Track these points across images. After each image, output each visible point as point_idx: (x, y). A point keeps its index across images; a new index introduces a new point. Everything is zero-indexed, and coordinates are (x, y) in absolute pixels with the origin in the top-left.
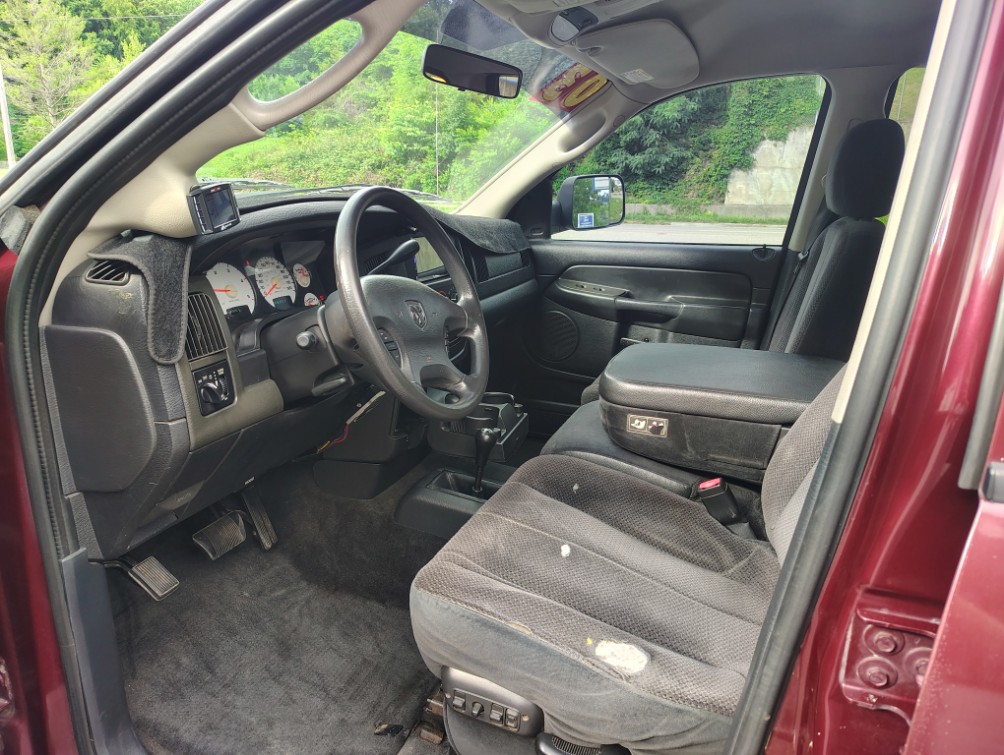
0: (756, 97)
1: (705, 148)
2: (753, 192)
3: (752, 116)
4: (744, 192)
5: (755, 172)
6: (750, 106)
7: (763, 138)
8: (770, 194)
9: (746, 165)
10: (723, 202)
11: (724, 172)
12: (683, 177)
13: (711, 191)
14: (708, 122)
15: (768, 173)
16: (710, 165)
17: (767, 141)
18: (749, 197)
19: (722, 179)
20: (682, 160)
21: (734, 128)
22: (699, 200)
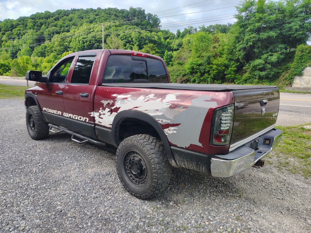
0: (304, 53)
1: (287, 69)
2: (303, 83)
3: (302, 59)
4: (299, 83)
5: (304, 77)
6: (301, 56)
7: (306, 66)
8: (309, 84)
9: (300, 74)
10: (292, 86)
11: (292, 77)
12: (278, 79)
13: (287, 83)
14: (289, 62)
15: (309, 77)
16: (287, 75)
17: (309, 67)
18: (301, 85)
19: (291, 79)
20: (278, 73)
21: (295, 63)
22: (283, 86)
